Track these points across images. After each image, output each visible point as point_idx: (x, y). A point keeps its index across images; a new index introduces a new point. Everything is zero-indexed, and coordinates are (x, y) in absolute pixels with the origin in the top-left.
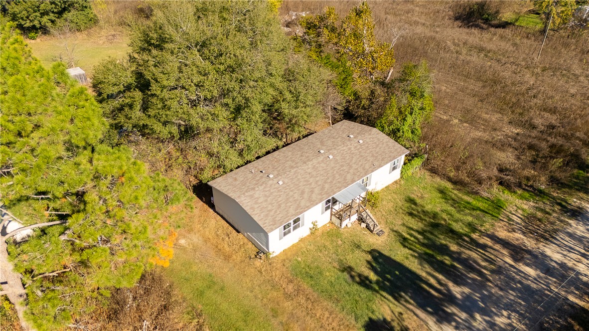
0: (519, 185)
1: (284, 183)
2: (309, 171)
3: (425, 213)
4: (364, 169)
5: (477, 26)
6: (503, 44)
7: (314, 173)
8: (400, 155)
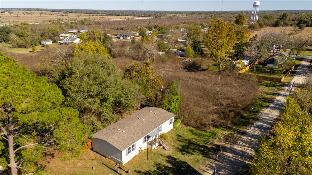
0: (221, 126)
1: (125, 132)
2: (135, 126)
3: (185, 140)
4: (158, 123)
5: (193, 71)
6: (205, 77)
7: (138, 127)
8: (172, 117)
